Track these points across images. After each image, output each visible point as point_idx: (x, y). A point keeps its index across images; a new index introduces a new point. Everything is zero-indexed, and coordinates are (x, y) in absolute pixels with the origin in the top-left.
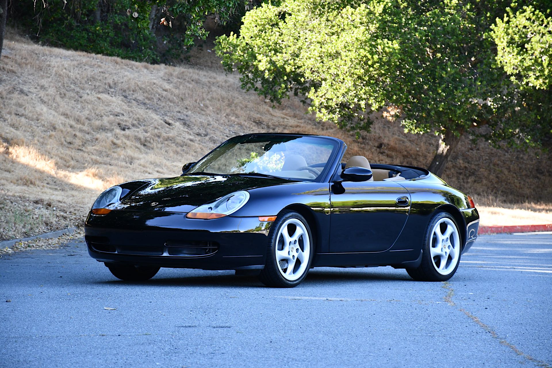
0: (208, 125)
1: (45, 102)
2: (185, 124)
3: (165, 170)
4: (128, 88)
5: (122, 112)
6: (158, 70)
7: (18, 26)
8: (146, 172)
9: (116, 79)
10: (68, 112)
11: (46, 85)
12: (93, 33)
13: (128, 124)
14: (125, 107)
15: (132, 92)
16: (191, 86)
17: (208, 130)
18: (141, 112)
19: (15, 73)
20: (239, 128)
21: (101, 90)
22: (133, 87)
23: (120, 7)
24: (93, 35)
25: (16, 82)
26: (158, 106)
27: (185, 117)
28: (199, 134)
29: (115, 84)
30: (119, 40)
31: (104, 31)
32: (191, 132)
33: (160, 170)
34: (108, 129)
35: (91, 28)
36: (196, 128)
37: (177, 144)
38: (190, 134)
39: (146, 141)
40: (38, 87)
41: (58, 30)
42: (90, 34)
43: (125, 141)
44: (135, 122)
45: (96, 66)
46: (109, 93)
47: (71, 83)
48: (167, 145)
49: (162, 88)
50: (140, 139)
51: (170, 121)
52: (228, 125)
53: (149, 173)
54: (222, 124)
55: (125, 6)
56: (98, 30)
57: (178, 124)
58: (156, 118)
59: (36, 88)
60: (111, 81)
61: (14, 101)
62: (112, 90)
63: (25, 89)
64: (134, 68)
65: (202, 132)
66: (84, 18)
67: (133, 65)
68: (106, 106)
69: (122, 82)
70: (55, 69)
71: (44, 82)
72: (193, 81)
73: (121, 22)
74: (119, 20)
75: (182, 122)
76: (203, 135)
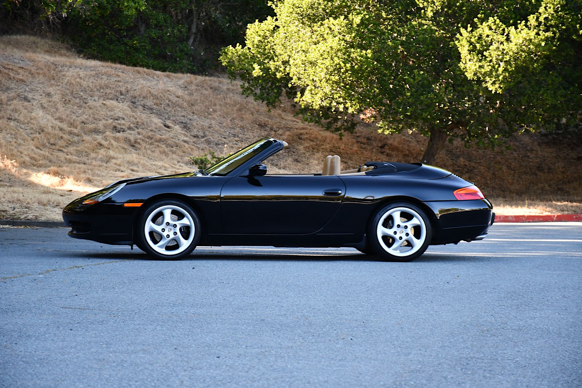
0: (209, 128)
1: (45, 108)
2: (185, 127)
3: (141, 168)
4: (139, 95)
5: (124, 116)
6: (180, 79)
7: (67, 41)
8: (119, 170)
9: (129, 87)
10: (64, 117)
11: (53, 93)
12: (130, 47)
13: (124, 127)
14: (129, 112)
15: (142, 99)
16: (207, 92)
17: (207, 133)
18: (143, 116)
19: (25, 82)
20: (240, 130)
21: (110, 97)
22: (144, 94)
23: (155, 23)
24: (130, 49)
25: (23, 90)
26: (165, 111)
27: (188, 122)
28: (196, 136)
29: (127, 91)
30: (156, 52)
31: (141, 44)
32: (188, 134)
33: (135, 168)
34: (100, 132)
35: (129, 42)
36: (195, 130)
37: (168, 145)
38: (187, 136)
39: (136, 142)
40: (44, 95)
41: (100, 44)
42: (127, 47)
43: (113, 142)
44: (132, 125)
45: (114, 75)
46: (117, 100)
47: (82, 91)
48: (158, 146)
49: (175, 95)
50: (130, 141)
51: (170, 125)
52: (230, 128)
53: (122, 171)
54: (224, 127)
55: (160, 22)
56: (135, 44)
57: (177, 127)
58: (157, 121)
59: (41, 95)
60: (123, 89)
61: (12, 107)
62: (122, 97)
63: (30, 96)
64: (155, 77)
65: (201, 134)
66: (123, 33)
67: (155, 74)
68: (110, 111)
69: (136, 90)
70: (68, 78)
71: (51, 90)
72: (211, 88)
73: (156, 36)
74: (155, 34)
75: (182, 125)
76: (200, 137)
